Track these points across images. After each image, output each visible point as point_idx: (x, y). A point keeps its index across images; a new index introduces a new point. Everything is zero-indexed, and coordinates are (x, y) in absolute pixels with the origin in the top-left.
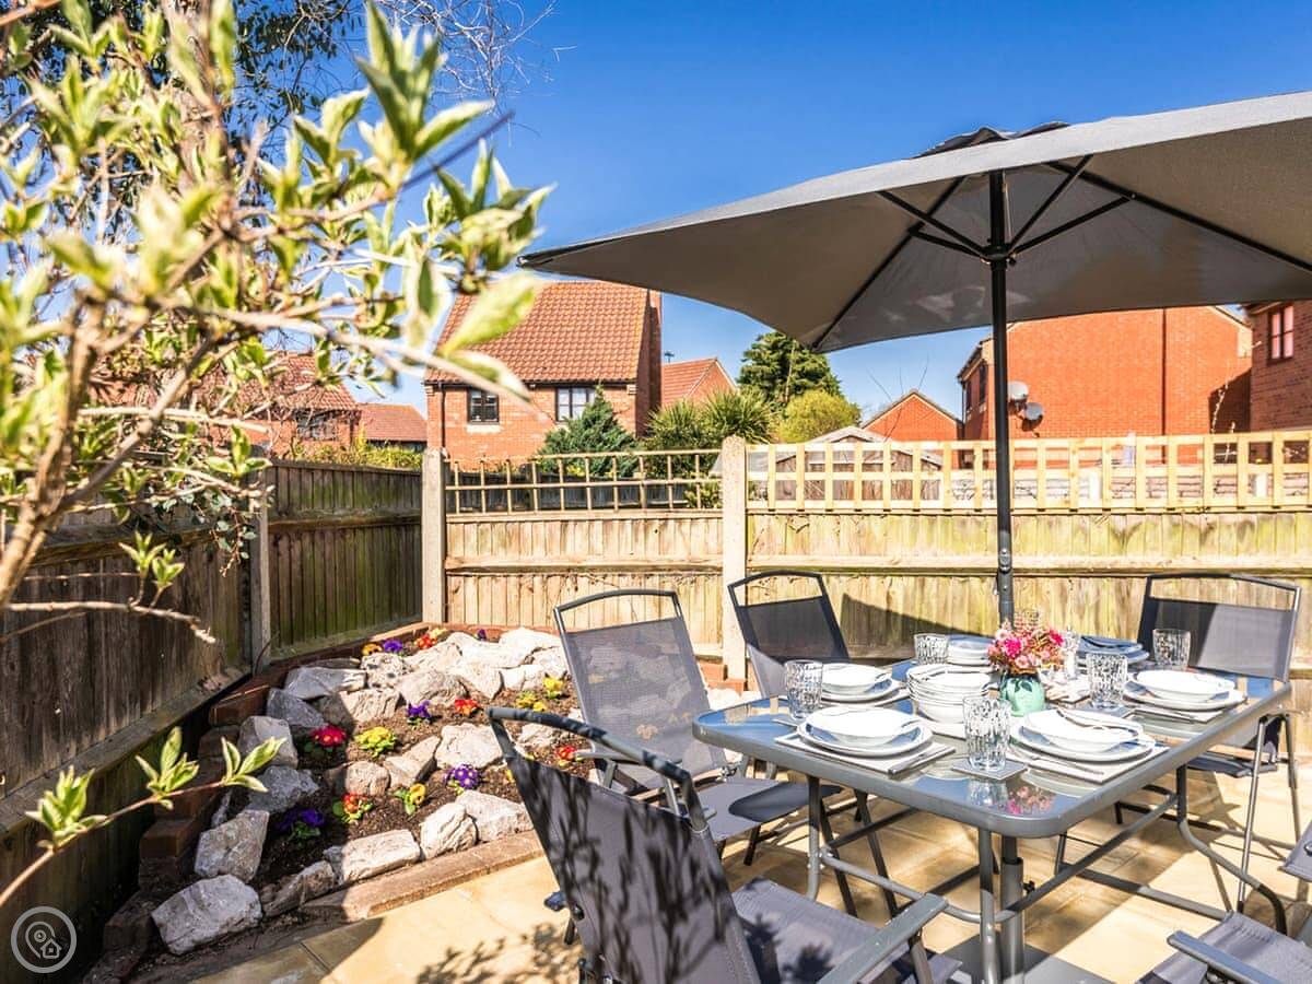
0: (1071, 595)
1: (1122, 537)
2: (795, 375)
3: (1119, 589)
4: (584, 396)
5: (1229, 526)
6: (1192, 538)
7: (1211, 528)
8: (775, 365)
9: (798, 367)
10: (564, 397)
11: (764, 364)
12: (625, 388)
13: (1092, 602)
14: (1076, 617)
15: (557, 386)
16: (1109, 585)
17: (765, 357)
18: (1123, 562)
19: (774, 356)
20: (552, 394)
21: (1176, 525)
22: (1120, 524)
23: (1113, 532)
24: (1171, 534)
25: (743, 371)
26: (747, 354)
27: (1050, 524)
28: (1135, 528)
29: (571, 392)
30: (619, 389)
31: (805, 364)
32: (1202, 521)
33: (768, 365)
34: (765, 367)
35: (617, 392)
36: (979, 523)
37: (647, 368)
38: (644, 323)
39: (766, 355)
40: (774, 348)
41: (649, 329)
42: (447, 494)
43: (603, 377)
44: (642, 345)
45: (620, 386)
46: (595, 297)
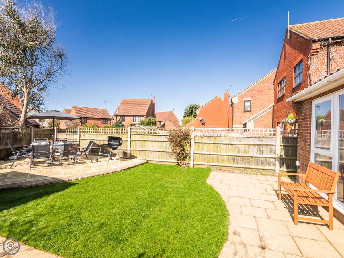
4: (138, 118)
8: (190, 111)
10: (135, 118)
15: (134, 116)
19: (190, 110)
25: (184, 112)
26: (186, 109)
34: (188, 112)
37: (151, 113)
38: (150, 106)
39: (189, 110)
40: (190, 108)
41: (152, 106)
42: (57, 132)
43: (141, 115)
44: (149, 109)
45: (143, 116)
46: (143, 102)
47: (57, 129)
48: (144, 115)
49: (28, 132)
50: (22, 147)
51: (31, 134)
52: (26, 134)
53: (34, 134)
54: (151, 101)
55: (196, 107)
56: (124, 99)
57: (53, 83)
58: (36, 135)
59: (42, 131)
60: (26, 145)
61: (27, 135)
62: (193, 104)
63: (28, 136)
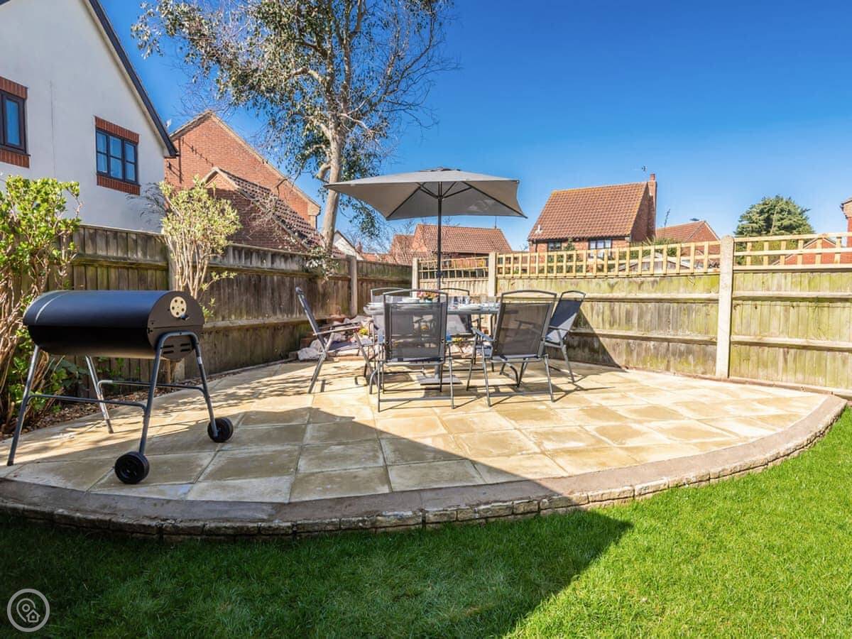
0: (595, 308)
1: (612, 287)
2: (776, 228)
3: (610, 306)
4: (603, 244)
5: (648, 282)
6: (636, 287)
7: (642, 283)
8: (762, 223)
9: (778, 224)
10: (593, 245)
11: (753, 222)
12: (624, 240)
13: (601, 311)
14: (596, 317)
15: (590, 240)
16: (607, 304)
17: (754, 218)
18: (611, 296)
19: (762, 218)
20: (587, 244)
21: (630, 282)
22: (612, 281)
23: (609, 284)
24: (629, 285)
25: (738, 227)
26: (742, 217)
27: (588, 282)
28: (616, 283)
29: (596, 243)
30: (620, 240)
31: (783, 221)
32: (639, 280)
33: (756, 223)
34: (755, 225)
35: (620, 242)
36: (566, 282)
37: (644, 229)
38: (641, 205)
39: (755, 217)
40: (762, 212)
41: (648, 208)
42: (419, 273)
43: (612, 234)
44: (639, 216)
45: (621, 238)
46: (616, 194)
47: (419, 264)
48: (625, 236)
49: (343, 272)
50: (331, 321)
51: (350, 280)
52: (338, 279)
53: (358, 280)
54: (643, 190)
55: (784, 206)
56: (555, 191)
57: (404, 110)
58: (364, 284)
59: (379, 271)
60: (340, 314)
61: (340, 282)
62: (773, 197)
63: (343, 287)
